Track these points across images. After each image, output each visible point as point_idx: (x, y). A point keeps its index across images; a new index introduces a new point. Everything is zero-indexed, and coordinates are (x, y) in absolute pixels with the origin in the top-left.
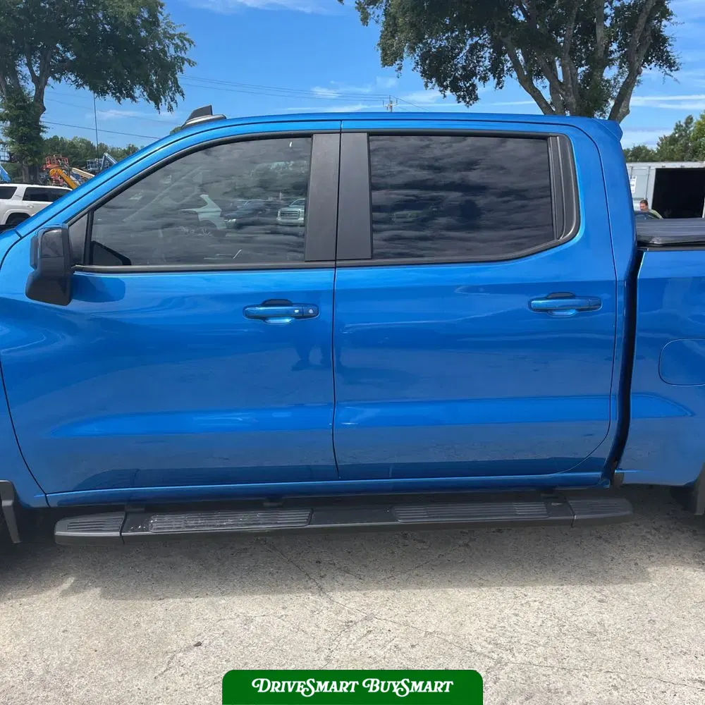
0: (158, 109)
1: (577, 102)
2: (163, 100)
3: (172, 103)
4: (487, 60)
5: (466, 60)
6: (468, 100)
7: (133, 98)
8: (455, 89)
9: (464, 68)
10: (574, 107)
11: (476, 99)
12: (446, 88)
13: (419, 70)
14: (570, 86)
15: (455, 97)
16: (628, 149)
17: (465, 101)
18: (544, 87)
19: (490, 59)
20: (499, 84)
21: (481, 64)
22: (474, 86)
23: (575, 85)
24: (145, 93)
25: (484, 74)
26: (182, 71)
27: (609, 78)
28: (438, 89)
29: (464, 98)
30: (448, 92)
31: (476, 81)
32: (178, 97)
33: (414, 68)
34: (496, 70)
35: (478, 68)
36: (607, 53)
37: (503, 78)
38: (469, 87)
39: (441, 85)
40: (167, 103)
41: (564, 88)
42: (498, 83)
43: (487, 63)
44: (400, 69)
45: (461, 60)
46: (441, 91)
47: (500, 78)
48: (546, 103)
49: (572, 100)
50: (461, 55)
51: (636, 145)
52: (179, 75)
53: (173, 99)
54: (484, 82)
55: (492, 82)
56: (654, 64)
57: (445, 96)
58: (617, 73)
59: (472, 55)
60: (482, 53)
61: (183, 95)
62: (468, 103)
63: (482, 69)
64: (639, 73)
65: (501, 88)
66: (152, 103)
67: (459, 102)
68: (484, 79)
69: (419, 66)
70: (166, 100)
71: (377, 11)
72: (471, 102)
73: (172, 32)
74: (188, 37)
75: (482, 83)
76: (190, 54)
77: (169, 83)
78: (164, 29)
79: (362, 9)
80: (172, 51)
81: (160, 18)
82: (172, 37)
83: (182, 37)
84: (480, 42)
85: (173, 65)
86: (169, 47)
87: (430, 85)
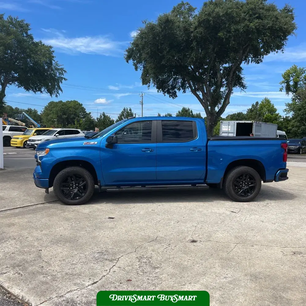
0: (51, 96)
1: (211, 99)
3: (57, 94)
5: (172, 83)
7: (41, 92)
8: (169, 92)
9: (172, 85)
10: (210, 101)
11: (176, 96)
12: (165, 92)
13: (156, 86)
14: (208, 94)
15: (169, 96)
16: (235, 114)
17: (172, 97)
18: (200, 94)
19: (181, 83)
20: (184, 92)
21: (178, 84)
22: (175, 92)
23: (210, 94)
24: (46, 90)
26: (62, 83)
27: (223, 91)
28: (162, 92)
30: (166, 94)
31: (176, 90)
32: (60, 91)
33: (154, 86)
34: (183, 86)
36: (222, 82)
37: (186, 89)
38: (174, 92)
39: (163, 91)
41: (207, 94)
44: (149, 86)
45: (170, 83)
46: (163, 93)
47: (184, 89)
48: (201, 99)
49: (209, 98)
50: (171, 81)
51: (238, 112)
52: (60, 84)
55: (182, 91)
56: (238, 86)
57: (165, 95)
58: (225, 89)
59: (175, 81)
60: (178, 81)
61: (62, 91)
62: (173, 98)
63: (178, 86)
64: (232, 90)
66: (49, 94)
67: (170, 97)
68: (179, 89)
70: (55, 93)
71: (141, 66)
72: (174, 97)
73: (58, 68)
74: (64, 69)
75: (178, 91)
76: (65, 76)
77: (56, 86)
78: (55, 66)
79: (135, 65)
80: (58, 74)
81: (53, 62)
82: (58, 69)
83: (62, 69)
84: (177, 77)
85: (58, 80)
86: (57, 73)
87: (159, 91)
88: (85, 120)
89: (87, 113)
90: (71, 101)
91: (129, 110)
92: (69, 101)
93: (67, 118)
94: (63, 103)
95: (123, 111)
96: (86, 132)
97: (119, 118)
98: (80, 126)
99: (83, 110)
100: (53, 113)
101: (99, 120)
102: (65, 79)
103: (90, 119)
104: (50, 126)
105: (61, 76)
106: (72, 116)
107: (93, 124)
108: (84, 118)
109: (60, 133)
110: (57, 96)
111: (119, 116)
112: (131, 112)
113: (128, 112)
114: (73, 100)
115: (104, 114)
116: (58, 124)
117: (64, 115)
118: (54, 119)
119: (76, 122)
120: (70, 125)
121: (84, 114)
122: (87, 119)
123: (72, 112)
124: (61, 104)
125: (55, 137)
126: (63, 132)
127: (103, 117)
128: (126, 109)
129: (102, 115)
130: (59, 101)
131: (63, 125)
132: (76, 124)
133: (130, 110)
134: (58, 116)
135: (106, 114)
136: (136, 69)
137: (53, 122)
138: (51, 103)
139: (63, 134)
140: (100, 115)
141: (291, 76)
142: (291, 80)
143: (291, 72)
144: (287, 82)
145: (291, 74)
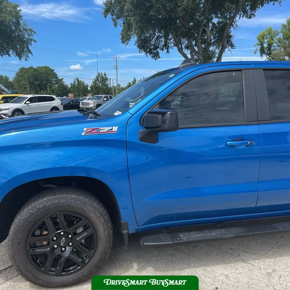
0: (20, 60)
2: (23, 57)
4: (163, 42)
5: (155, 42)
6: (155, 58)
7: (9, 55)
8: (151, 53)
9: (154, 45)
11: (159, 57)
12: (147, 53)
13: (137, 45)
15: (151, 56)
17: (154, 58)
21: (161, 43)
22: (158, 52)
23: (202, 52)
24: (14, 53)
25: (162, 47)
26: (31, 45)
28: (144, 53)
29: (154, 56)
31: (158, 50)
32: (30, 55)
33: (135, 44)
34: (166, 46)
35: (160, 45)
37: (169, 49)
38: (156, 52)
39: (145, 51)
40: (25, 58)
42: (167, 51)
43: (163, 43)
45: (153, 42)
47: (167, 49)
50: (153, 40)
52: (30, 46)
53: (27, 56)
54: (162, 51)
55: (165, 51)
57: (147, 56)
59: (157, 40)
60: (161, 39)
61: (32, 54)
62: (155, 59)
63: (161, 45)
65: (168, 53)
66: (18, 57)
67: (153, 58)
68: (162, 49)
69: (137, 44)
70: (24, 56)
71: (120, 22)
72: (157, 58)
73: (26, 28)
74: (33, 30)
75: (161, 51)
76: (34, 37)
77: (26, 49)
78: (23, 27)
79: (114, 21)
80: (26, 36)
81: (21, 22)
82: (26, 30)
83: (31, 30)
84: (161, 35)
85: (27, 42)
86: (25, 34)
87: (141, 51)
88: (58, 86)
89: (59, 79)
90: (43, 67)
91: (103, 75)
92: (41, 67)
93: (39, 85)
94: (35, 69)
95: (98, 77)
96: (60, 98)
97: (93, 83)
98: (53, 92)
99: (55, 76)
100: (25, 79)
101: (73, 86)
102: (34, 41)
103: (63, 85)
104: (22, 92)
105: (30, 37)
106: (44, 82)
107: (66, 90)
108: (56, 83)
109: (31, 100)
110: (26, 60)
111: (93, 81)
112: (106, 77)
113: (102, 77)
114: (44, 66)
115: (77, 80)
116: (31, 90)
117: (36, 81)
118: (26, 85)
119: (48, 89)
120: (42, 91)
121: (57, 80)
122: (60, 85)
123: (44, 78)
124: (32, 70)
125: (26, 105)
126: (35, 99)
127: (77, 82)
128: (101, 74)
129: (76, 81)
130: (30, 67)
131: (35, 92)
132: (48, 90)
133: (105, 75)
134: (30, 82)
135: (80, 80)
136: (116, 25)
137: (26, 88)
138: (22, 69)
139: (35, 102)
140: (74, 80)
141: (266, 38)
142: (265, 42)
143: (265, 33)
144: (262, 44)
145: (266, 35)
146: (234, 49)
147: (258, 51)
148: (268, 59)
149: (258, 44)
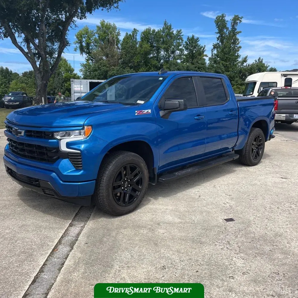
141: (84, 37)
142: (84, 41)
143: (83, 32)
144: (81, 42)
145: (84, 34)
146: (69, 46)
147: (78, 49)
148: (87, 57)
149: (77, 42)
